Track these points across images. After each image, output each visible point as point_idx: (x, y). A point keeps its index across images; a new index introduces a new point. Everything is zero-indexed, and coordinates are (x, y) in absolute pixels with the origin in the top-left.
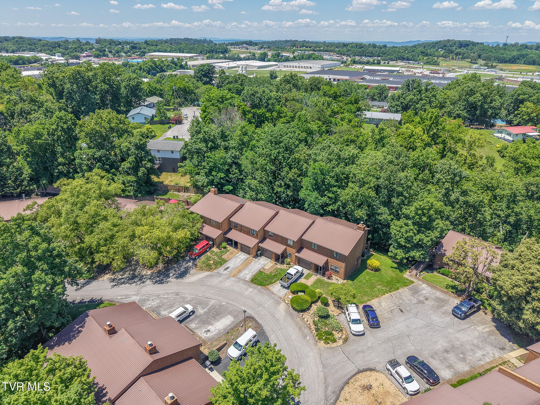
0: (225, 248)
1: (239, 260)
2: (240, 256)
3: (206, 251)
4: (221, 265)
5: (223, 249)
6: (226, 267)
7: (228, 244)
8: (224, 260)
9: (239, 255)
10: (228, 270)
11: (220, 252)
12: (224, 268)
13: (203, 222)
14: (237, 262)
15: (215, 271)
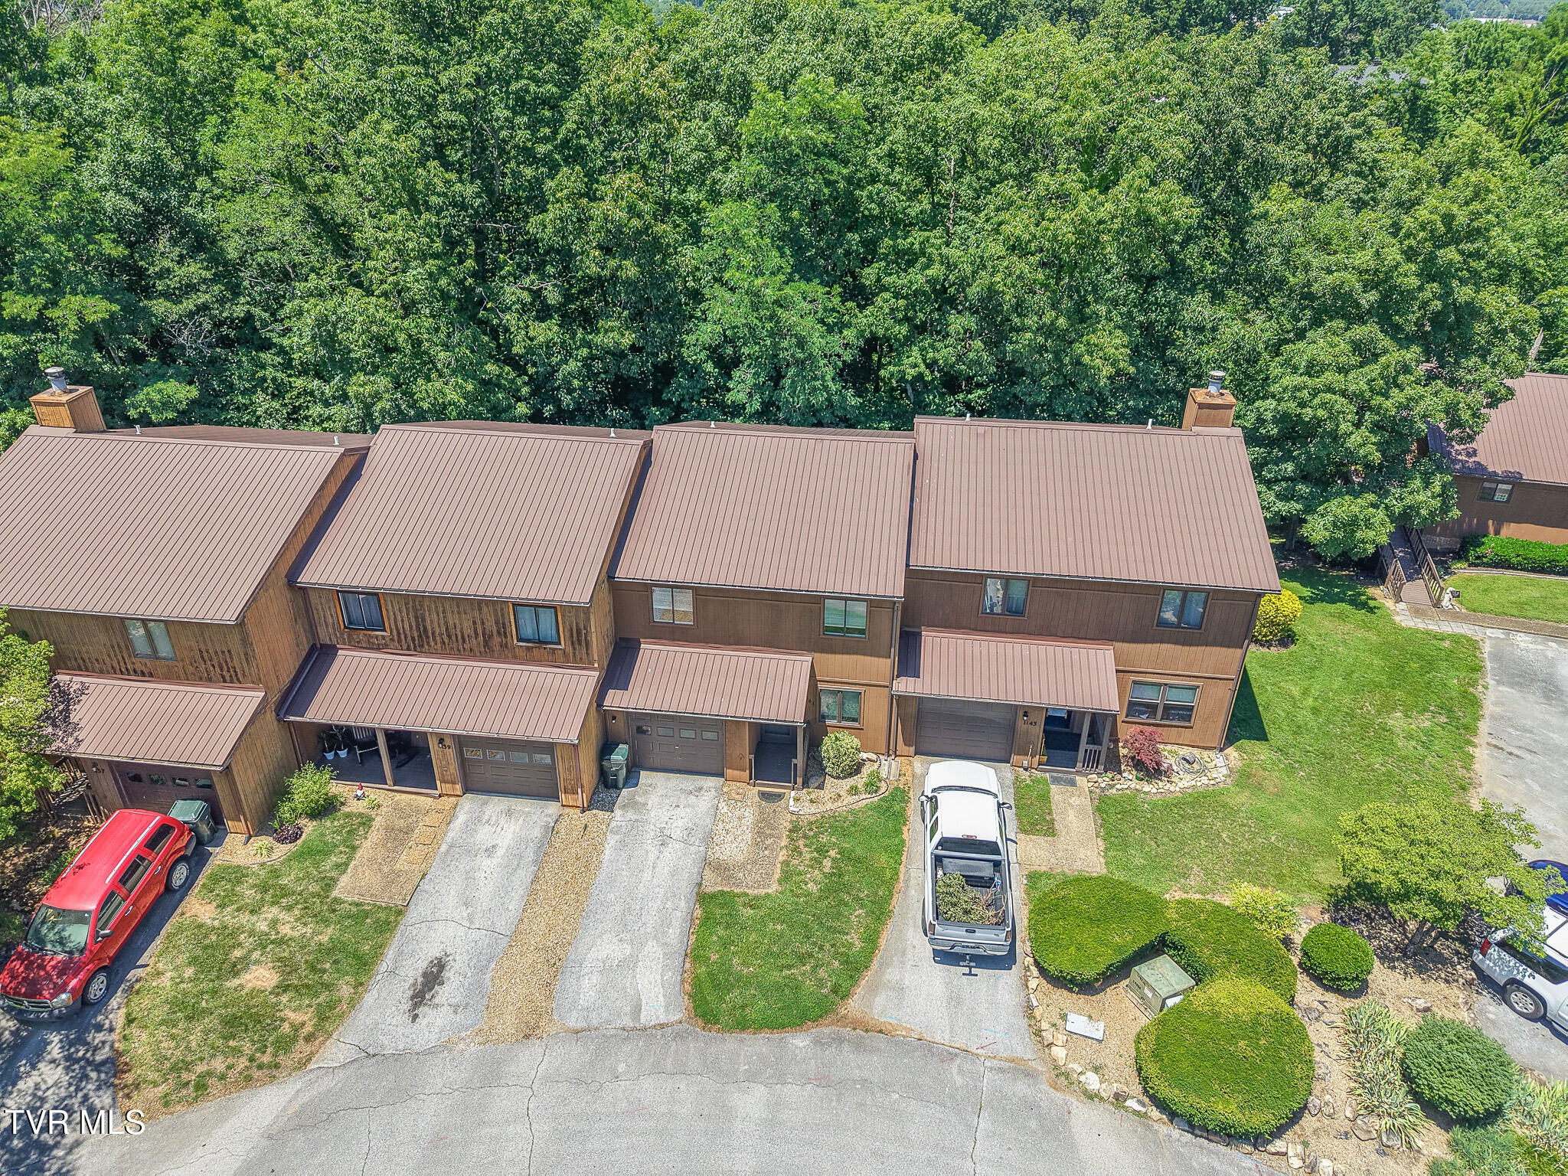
0: (325, 809)
1: (488, 864)
2: (484, 835)
3: (169, 897)
4: (363, 965)
5: (309, 827)
6: (413, 970)
7: (344, 773)
8: (359, 915)
9: (469, 829)
10: (445, 993)
11: (300, 856)
12: (402, 990)
13: (58, 663)
14: (485, 892)
15: (336, 1051)
